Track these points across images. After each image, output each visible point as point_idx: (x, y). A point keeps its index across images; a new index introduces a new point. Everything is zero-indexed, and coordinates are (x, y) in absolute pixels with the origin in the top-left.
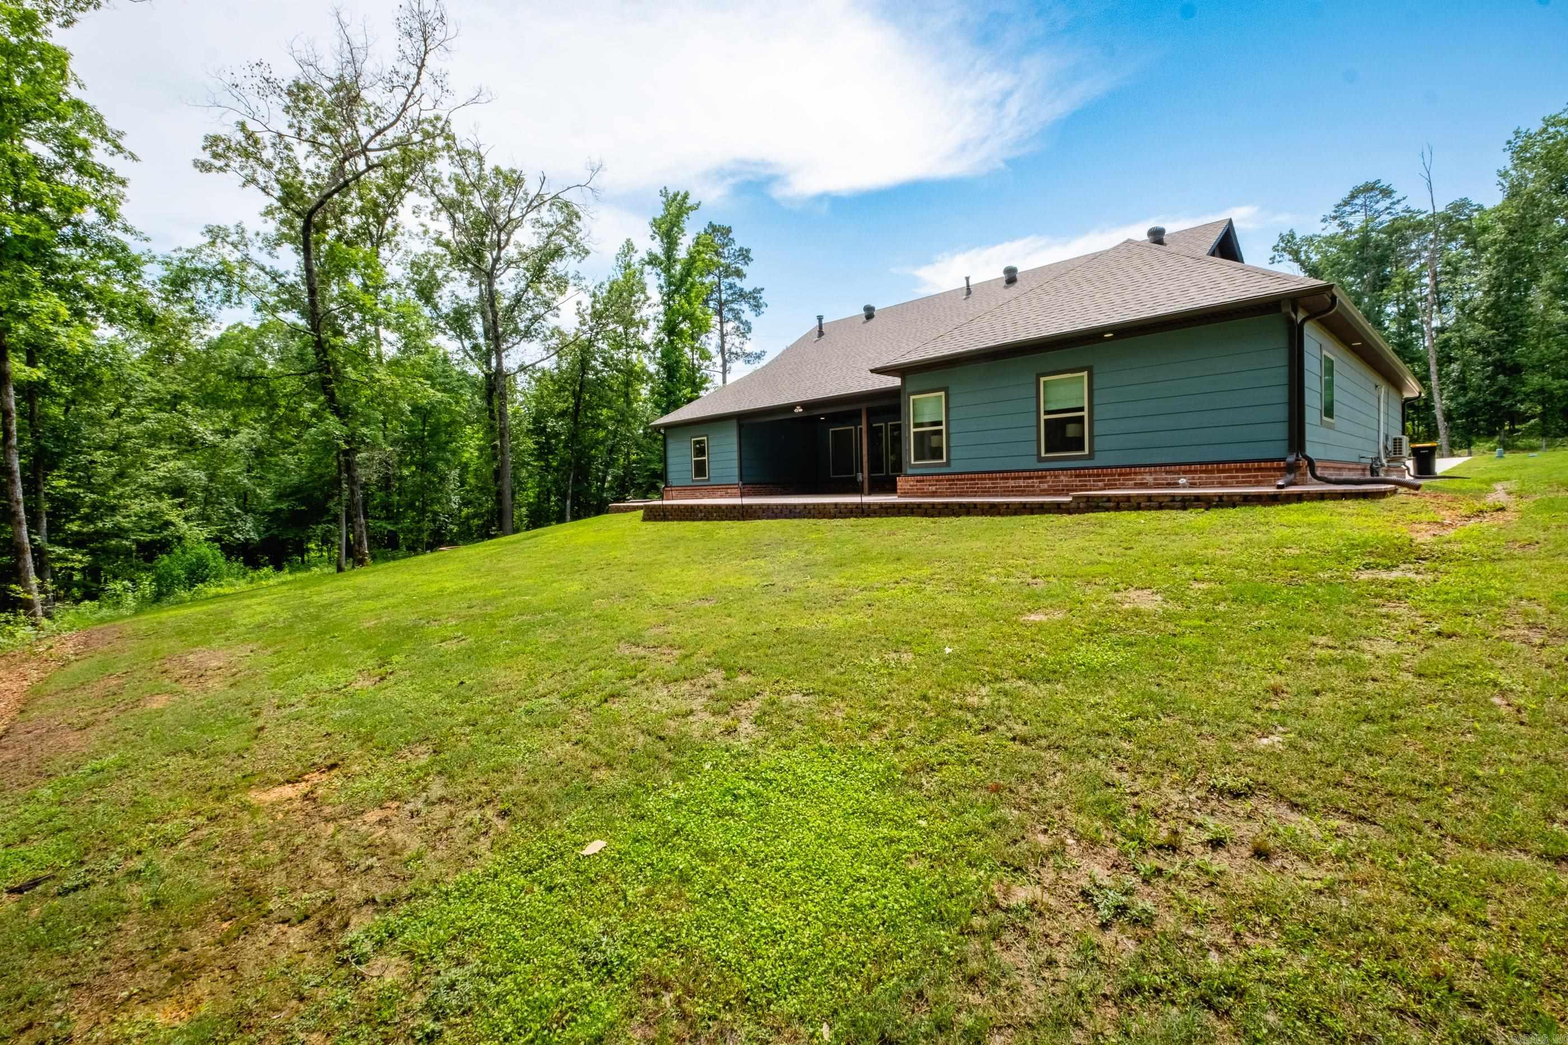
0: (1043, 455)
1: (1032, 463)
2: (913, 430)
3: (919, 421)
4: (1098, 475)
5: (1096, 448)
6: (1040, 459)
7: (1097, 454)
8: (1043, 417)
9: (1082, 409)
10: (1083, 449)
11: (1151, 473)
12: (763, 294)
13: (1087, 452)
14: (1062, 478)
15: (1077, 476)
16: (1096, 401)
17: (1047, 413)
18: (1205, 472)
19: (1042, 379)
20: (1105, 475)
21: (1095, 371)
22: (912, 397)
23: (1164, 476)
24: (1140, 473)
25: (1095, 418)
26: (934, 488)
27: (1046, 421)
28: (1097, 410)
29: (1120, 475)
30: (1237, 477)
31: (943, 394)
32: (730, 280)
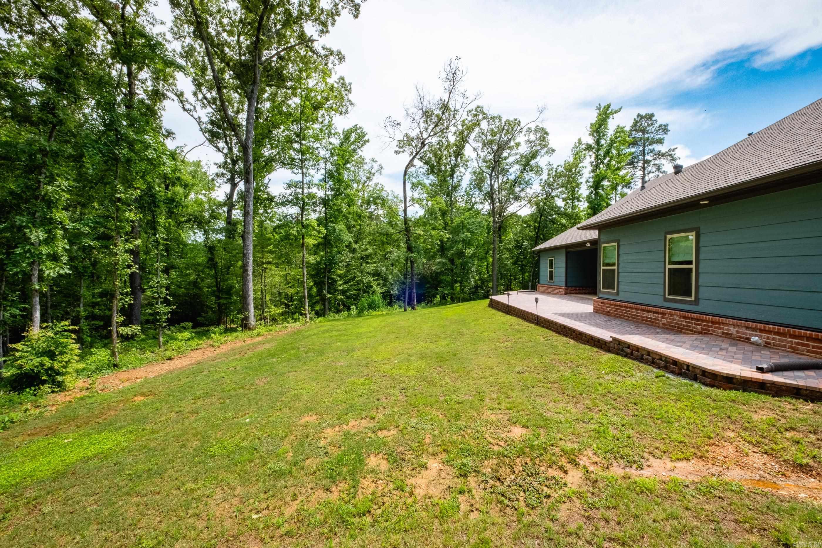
0: (667, 296)
1: (659, 301)
2: (602, 268)
3: (606, 261)
4: (698, 320)
5: (700, 297)
6: (666, 300)
7: (701, 301)
8: (668, 267)
9: (690, 263)
10: (690, 296)
11: (734, 326)
12: (677, 151)
13: (693, 299)
14: (675, 317)
15: (685, 317)
16: (701, 257)
17: (671, 263)
18: (778, 333)
19: (669, 237)
20: (702, 321)
21: (701, 232)
22: (603, 245)
23: (745, 330)
24: (728, 325)
25: (700, 271)
26: (608, 309)
27: (669, 269)
28: (701, 265)
29: (713, 322)
30: (807, 346)
31: (616, 244)
32: (651, 147)
